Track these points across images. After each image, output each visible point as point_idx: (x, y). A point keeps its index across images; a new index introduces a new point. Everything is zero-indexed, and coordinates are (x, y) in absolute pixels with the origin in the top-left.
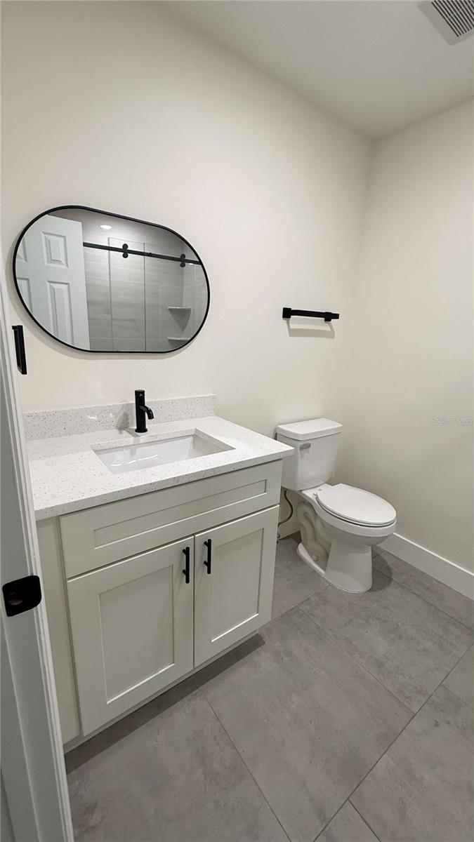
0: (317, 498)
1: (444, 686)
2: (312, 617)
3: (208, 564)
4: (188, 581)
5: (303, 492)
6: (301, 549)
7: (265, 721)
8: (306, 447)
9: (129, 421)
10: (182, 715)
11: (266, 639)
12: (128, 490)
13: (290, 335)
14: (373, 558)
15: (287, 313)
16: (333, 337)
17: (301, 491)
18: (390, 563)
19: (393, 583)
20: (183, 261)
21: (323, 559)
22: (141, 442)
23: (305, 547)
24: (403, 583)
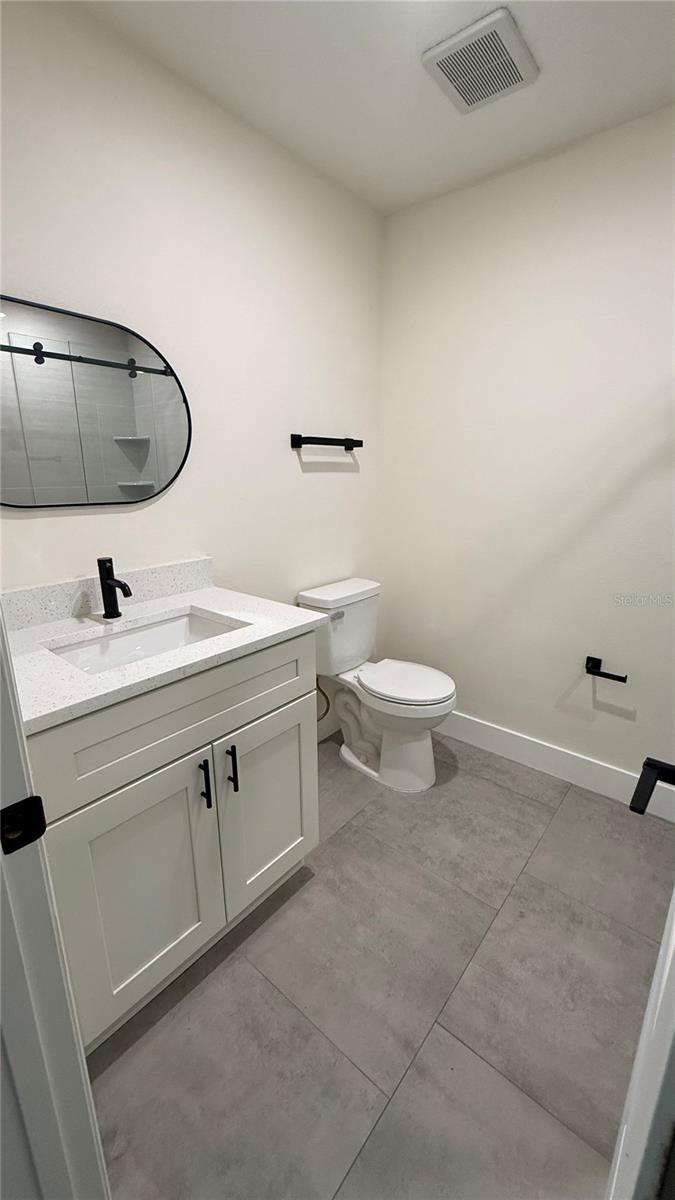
0: (359, 681)
1: (525, 873)
2: (369, 831)
3: (234, 779)
4: (209, 805)
5: (341, 676)
6: (345, 751)
7: (328, 964)
8: (338, 616)
9: (92, 604)
10: (218, 989)
11: (315, 870)
12: (118, 691)
13: (303, 471)
14: (433, 748)
15: (297, 442)
16: (358, 471)
17: (337, 675)
18: (453, 748)
19: (460, 772)
20: (132, 368)
21: (375, 758)
22: (114, 632)
23: (350, 749)
24: (471, 769)
